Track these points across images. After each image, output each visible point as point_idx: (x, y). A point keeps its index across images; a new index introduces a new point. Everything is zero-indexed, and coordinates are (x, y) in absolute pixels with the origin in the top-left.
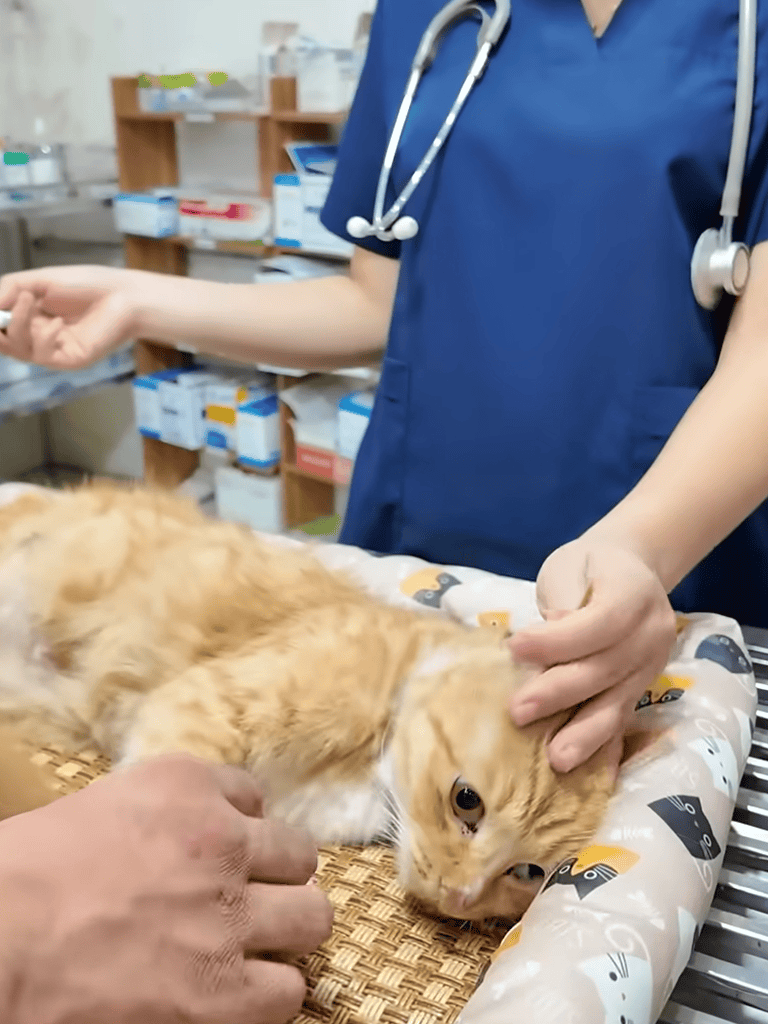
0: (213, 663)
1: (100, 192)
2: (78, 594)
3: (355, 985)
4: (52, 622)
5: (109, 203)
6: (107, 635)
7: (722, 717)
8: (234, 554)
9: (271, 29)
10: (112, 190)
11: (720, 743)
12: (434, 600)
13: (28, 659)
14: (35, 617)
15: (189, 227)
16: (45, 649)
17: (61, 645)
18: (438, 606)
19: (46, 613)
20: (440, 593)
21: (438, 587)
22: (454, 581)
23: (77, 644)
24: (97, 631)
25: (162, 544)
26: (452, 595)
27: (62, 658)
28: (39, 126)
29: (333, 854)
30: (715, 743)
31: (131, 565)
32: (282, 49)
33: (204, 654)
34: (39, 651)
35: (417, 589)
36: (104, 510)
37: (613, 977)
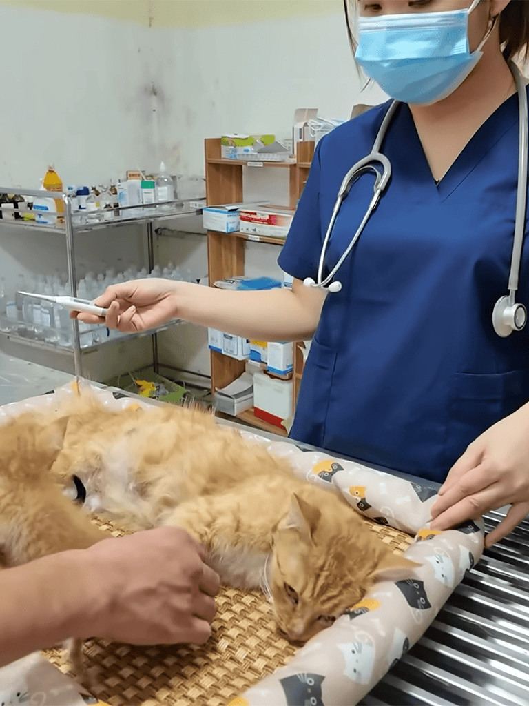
0: (208, 497)
1: (196, 205)
2: (151, 460)
3: (254, 653)
4: (139, 473)
5: (200, 212)
6: (162, 481)
7: (451, 548)
8: (226, 445)
9: (300, 112)
10: (203, 204)
11: (444, 559)
12: (328, 477)
13: (126, 490)
14: (130, 469)
15: (245, 228)
16: (135, 486)
17: (142, 484)
18: (330, 481)
19: (136, 467)
20: (332, 474)
21: (331, 471)
22: (340, 468)
23: (149, 484)
24: (159, 478)
25: (193, 437)
26: (338, 476)
27: (142, 491)
28: (162, 166)
29: (256, 597)
30: (441, 559)
31: (177, 447)
32: (306, 125)
33: (206, 492)
34: (131, 486)
35: (321, 471)
36: (167, 419)
37: (353, 652)
